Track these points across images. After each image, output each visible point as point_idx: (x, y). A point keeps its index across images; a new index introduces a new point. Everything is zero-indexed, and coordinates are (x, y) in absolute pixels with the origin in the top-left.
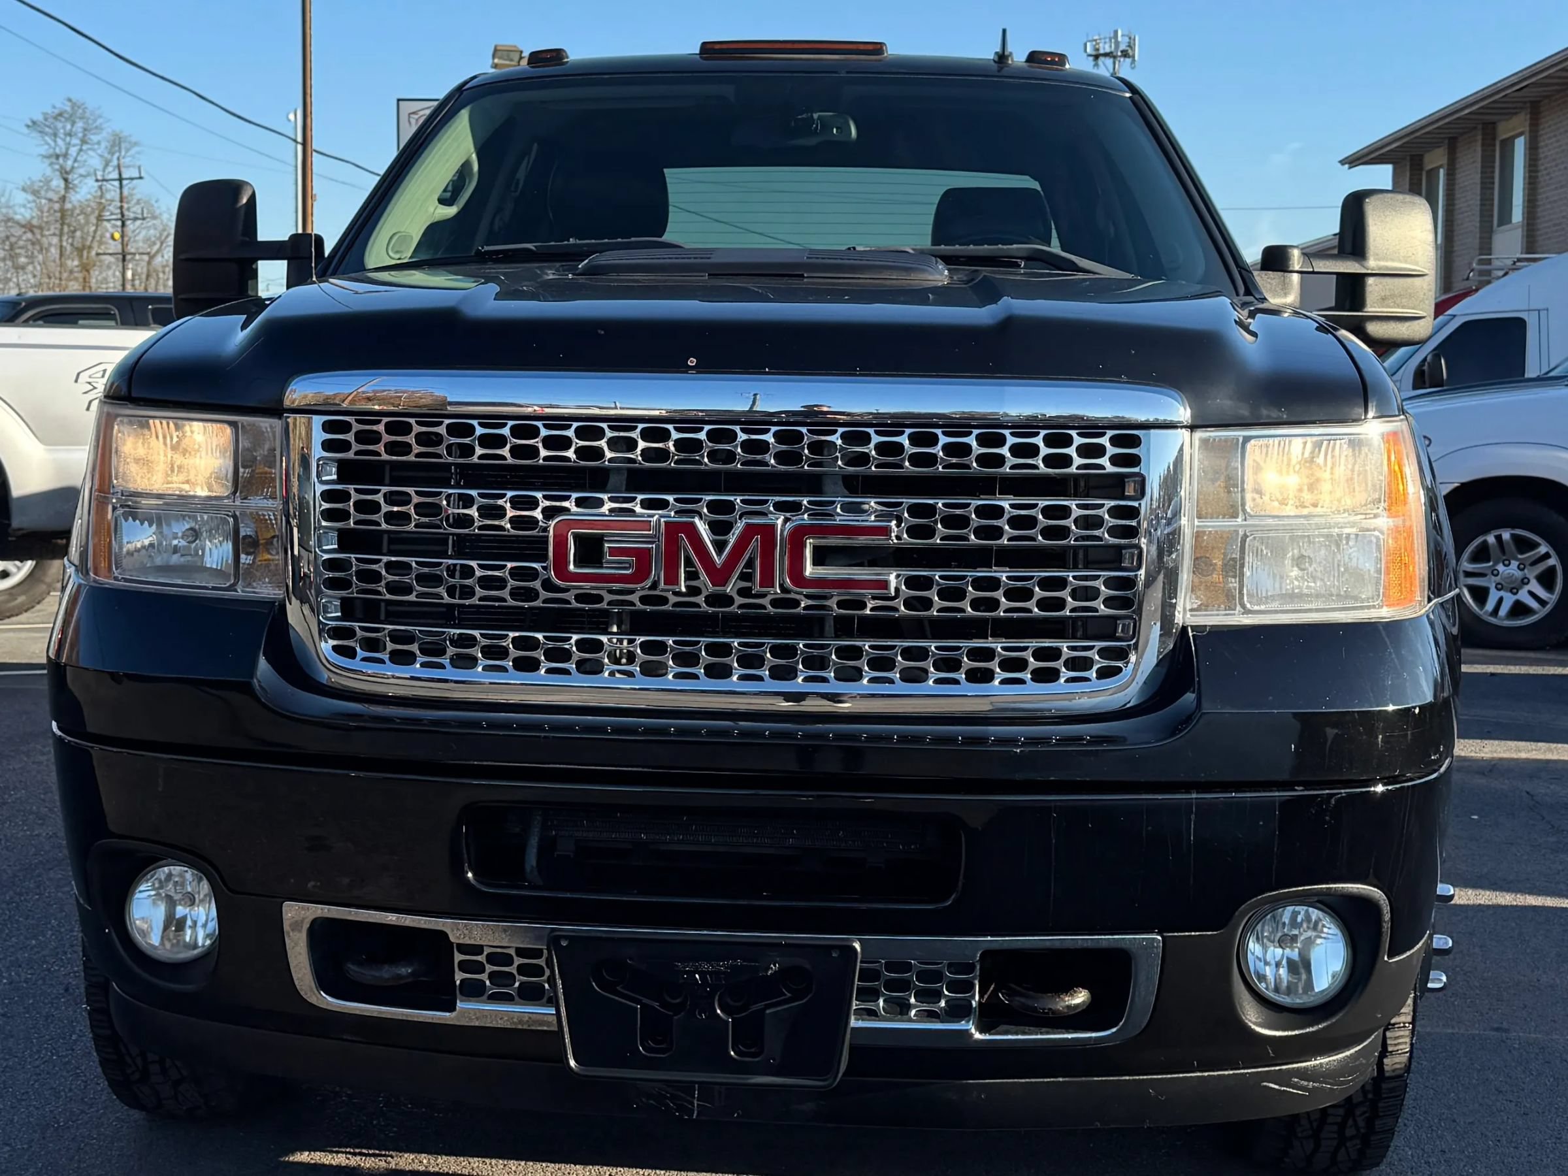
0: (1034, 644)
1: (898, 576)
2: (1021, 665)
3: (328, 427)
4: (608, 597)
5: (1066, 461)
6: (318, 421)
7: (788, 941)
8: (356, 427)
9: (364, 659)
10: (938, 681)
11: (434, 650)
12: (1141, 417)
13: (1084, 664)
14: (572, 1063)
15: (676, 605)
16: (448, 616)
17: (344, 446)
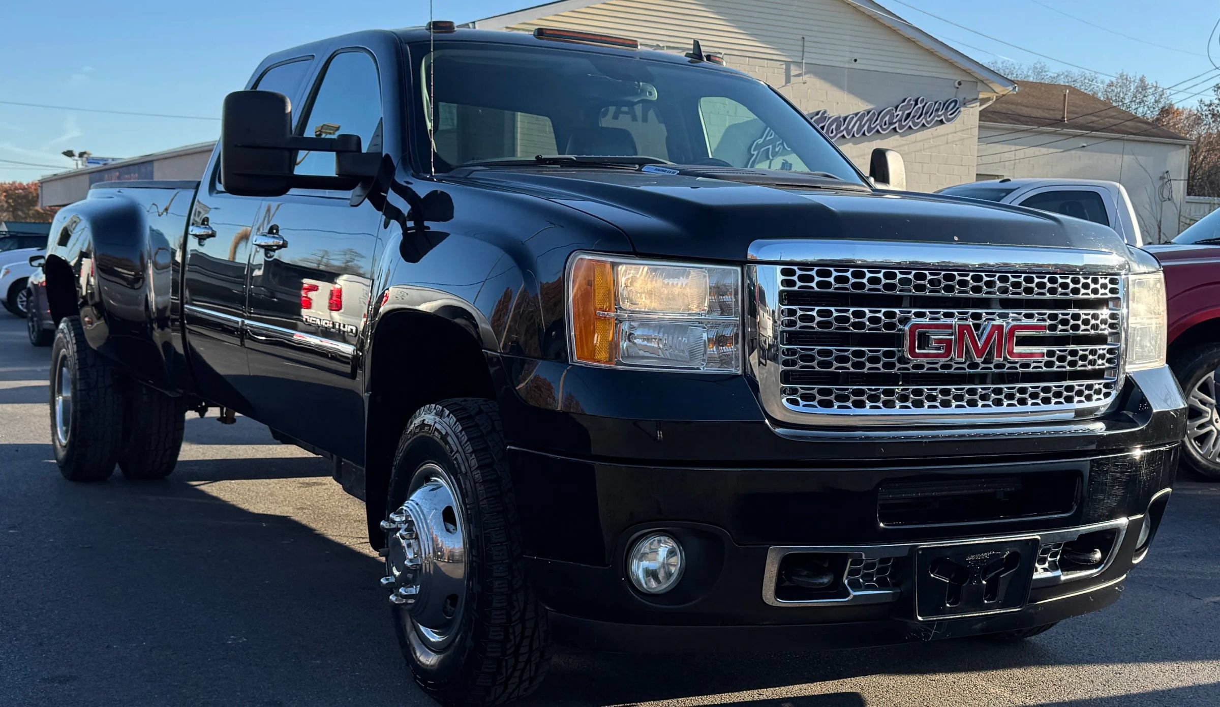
3: (784, 272)
4: (927, 366)
5: (1097, 291)
6: (779, 268)
8: (798, 272)
9: (804, 406)
11: (842, 398)
13: (1099, 392)
14: (918, 616)
15: (956, 369)
16: (849, 379)
17: (792, 284)
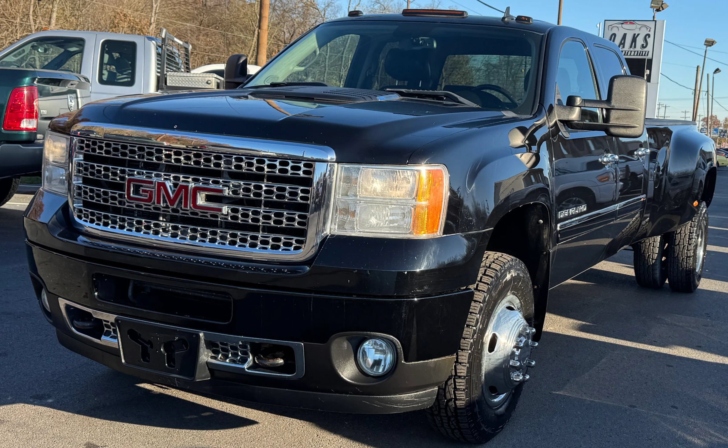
0: (273, 236)
1: (228, 207)
2: (267, 243)
3: (80, 142)
5: (286, 171)
7: (180, 330)
8: (85, 142)
9: (84, 220)
10: (239, 246)
11: (99, 219)
12: (315, 157)
13: (289, 244)
14: (123, 361)
15: (163, 211)
17: (82, 148)
